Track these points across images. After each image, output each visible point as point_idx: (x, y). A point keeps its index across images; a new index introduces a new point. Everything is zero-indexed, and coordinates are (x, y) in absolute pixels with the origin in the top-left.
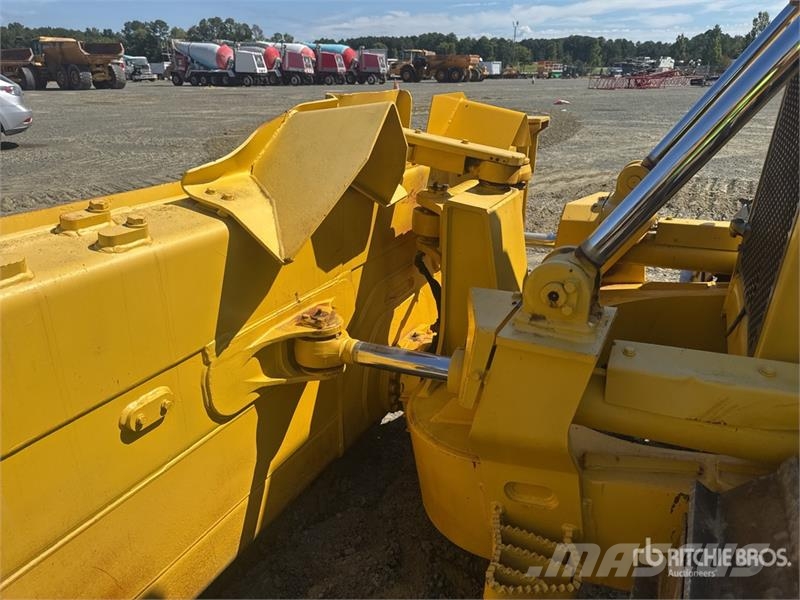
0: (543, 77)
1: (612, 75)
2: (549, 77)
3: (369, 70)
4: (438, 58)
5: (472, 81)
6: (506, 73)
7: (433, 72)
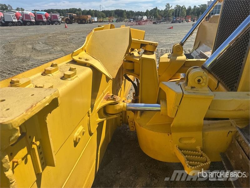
0: (111, 22)
1: (130, 21)
2: (112, 22)
3: (55, 20)
4: (77, 16)
5: (89, 23)
6: (99, 21)
7: (76, 21)
